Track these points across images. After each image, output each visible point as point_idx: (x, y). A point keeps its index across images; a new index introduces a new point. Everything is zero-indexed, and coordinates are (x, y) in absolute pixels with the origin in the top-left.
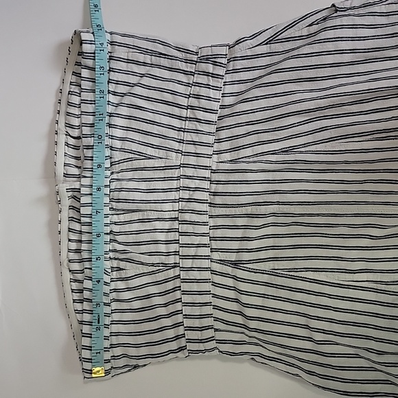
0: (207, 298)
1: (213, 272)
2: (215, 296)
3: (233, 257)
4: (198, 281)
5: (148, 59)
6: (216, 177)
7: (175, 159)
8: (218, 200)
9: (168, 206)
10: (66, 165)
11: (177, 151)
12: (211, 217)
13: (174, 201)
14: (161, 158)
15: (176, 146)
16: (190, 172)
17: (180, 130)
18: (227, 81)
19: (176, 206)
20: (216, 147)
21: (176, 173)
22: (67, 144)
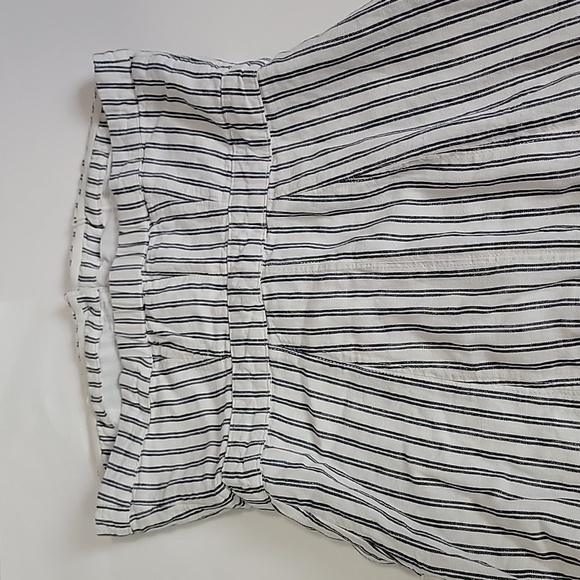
0: (265, 402)
1: (274, 363)
2: (275, 399)
3: (298, 340)
4: (254, 377)
6: (273, 222)
7: (222, 201)
8: (277, 254)
9: (213, 268)
11: (224, 189)
12: (265, 280)
13: (221, 261)
14: (204, 200)
15: (223, 181)
16: (240, 218)
17: (227, 157)
19: (226, 268)
20: (273, 177)
21: (224, 221)
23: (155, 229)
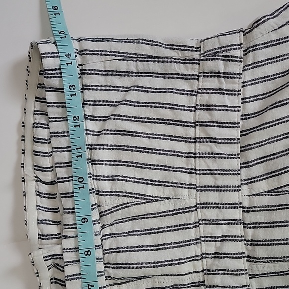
5: (132, 66)
6: (251, 218)
7: (188, 198)
8: (261, 252)
9: (187, 267)
10: (40, 222)
11: (190, 187)
12: (252, 276)
13: (195, 259)
14: (168, 199)
15: (186, 179)
16: (212, 214)
17: (189, 156)
18: (247, 79)
19: (199, 265)
20: (245, 174)
21: (192, 218)
22: (39, 194)
23: (107, 231)
